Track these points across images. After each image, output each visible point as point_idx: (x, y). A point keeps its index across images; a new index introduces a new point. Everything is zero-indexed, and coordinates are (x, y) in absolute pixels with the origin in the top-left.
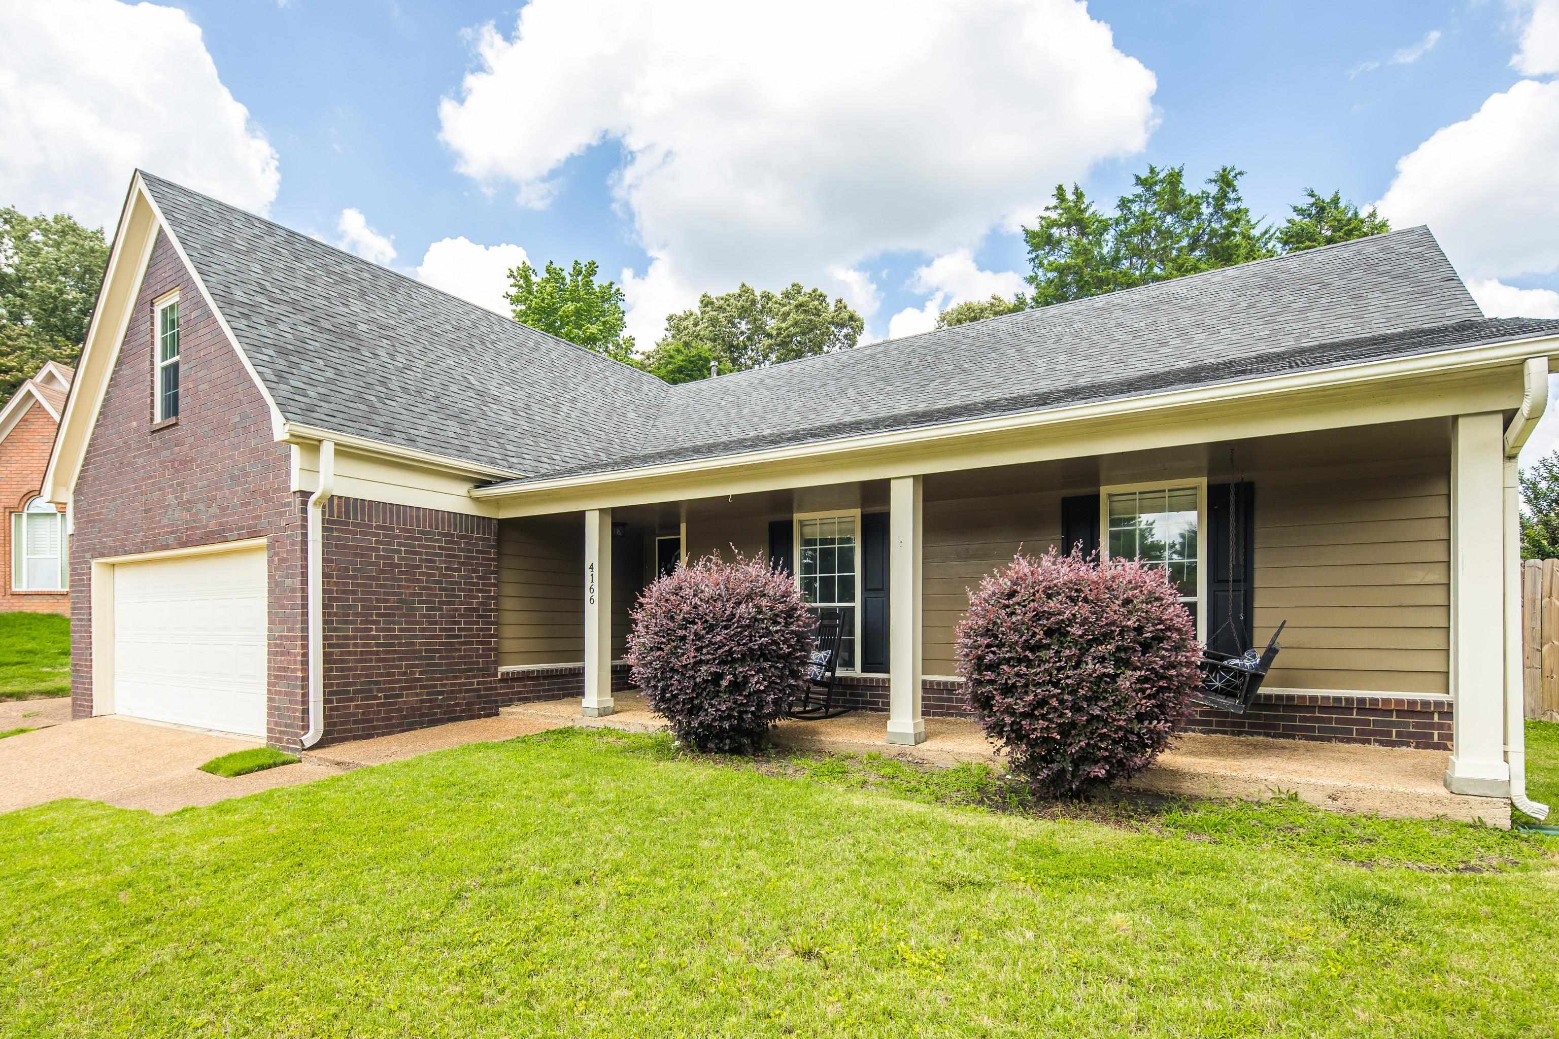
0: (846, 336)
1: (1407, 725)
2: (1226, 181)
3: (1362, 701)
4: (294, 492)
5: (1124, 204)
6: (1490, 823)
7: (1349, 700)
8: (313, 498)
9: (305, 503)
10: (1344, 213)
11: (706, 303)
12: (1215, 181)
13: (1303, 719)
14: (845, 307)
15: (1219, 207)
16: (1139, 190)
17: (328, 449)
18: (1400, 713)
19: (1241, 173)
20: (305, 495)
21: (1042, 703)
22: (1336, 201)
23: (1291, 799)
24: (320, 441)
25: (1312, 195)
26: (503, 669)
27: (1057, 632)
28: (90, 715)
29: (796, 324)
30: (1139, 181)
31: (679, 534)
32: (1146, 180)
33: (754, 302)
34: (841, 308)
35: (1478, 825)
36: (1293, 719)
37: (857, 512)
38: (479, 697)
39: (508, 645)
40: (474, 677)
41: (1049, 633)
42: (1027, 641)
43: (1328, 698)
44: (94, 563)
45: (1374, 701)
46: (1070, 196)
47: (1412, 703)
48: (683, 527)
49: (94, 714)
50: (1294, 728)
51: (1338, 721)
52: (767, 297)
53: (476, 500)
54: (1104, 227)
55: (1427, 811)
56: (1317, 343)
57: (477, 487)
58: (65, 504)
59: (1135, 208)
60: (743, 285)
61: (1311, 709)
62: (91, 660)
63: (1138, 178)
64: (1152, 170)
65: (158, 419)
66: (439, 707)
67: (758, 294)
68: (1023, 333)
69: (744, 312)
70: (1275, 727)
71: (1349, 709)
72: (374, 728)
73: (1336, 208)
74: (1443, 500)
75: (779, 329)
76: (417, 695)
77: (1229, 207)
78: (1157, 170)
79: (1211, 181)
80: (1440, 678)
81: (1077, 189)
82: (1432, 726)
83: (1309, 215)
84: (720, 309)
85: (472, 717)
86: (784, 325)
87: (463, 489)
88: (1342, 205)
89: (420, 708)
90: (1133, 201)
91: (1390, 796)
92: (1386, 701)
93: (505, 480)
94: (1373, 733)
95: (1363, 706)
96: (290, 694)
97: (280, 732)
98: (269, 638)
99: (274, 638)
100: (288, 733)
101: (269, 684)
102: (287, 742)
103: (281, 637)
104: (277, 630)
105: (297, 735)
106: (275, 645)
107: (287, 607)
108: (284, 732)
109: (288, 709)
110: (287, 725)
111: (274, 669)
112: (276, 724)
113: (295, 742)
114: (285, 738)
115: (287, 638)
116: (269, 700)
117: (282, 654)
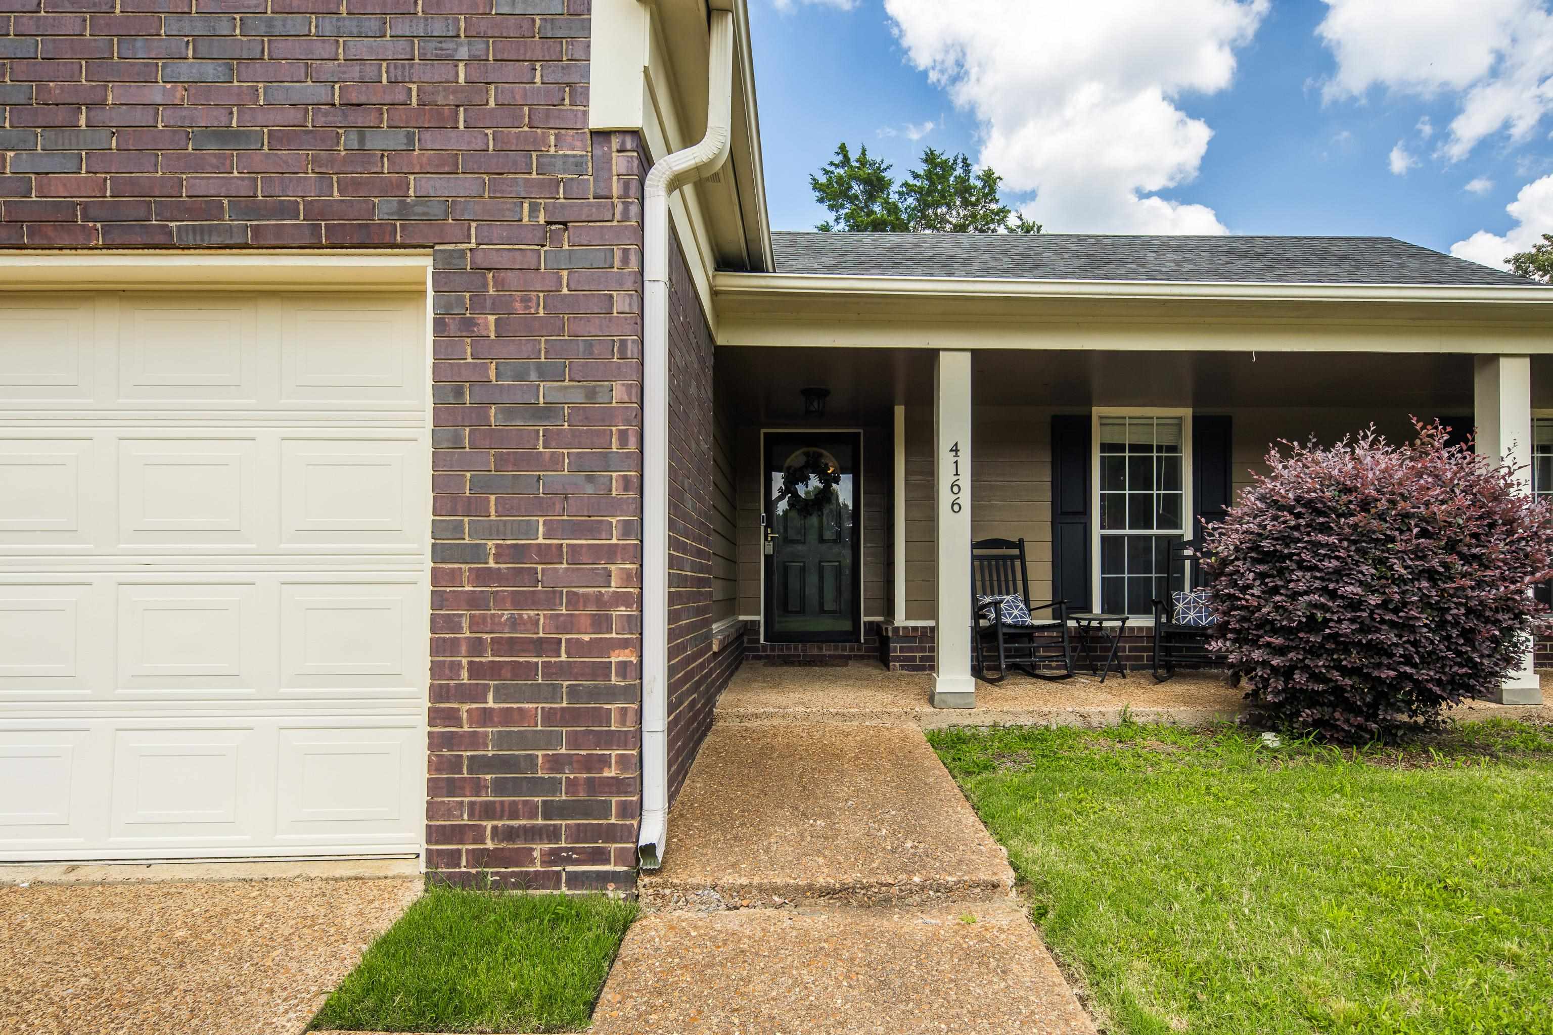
4: (602, 135)
8: (662, 171)
9: (644, 172)
20: (647, 150)
40: (706, 651)
48: (900, 412)
53: (714, 295)
57: (719, 268)
87: (709, 261)
96: (569, 717)
97: (510, 834)
98: (439, 554)
99: (476, 553)
100: (553, 834)
101: (437, 693)
102: (553, 857)
103: (519, 553)
104: (493, 531)
105: (611, 834)
106: (483, 576)
107: (555, 462)
108: (533, 834)
109: (556, 763)
110: (549, 811)
111: (476, 647)
112: (488, 811)
113: (600, 856)
114: (539, 849)
115: (548, 555)
116: (436, 742)
117: (519, 601)
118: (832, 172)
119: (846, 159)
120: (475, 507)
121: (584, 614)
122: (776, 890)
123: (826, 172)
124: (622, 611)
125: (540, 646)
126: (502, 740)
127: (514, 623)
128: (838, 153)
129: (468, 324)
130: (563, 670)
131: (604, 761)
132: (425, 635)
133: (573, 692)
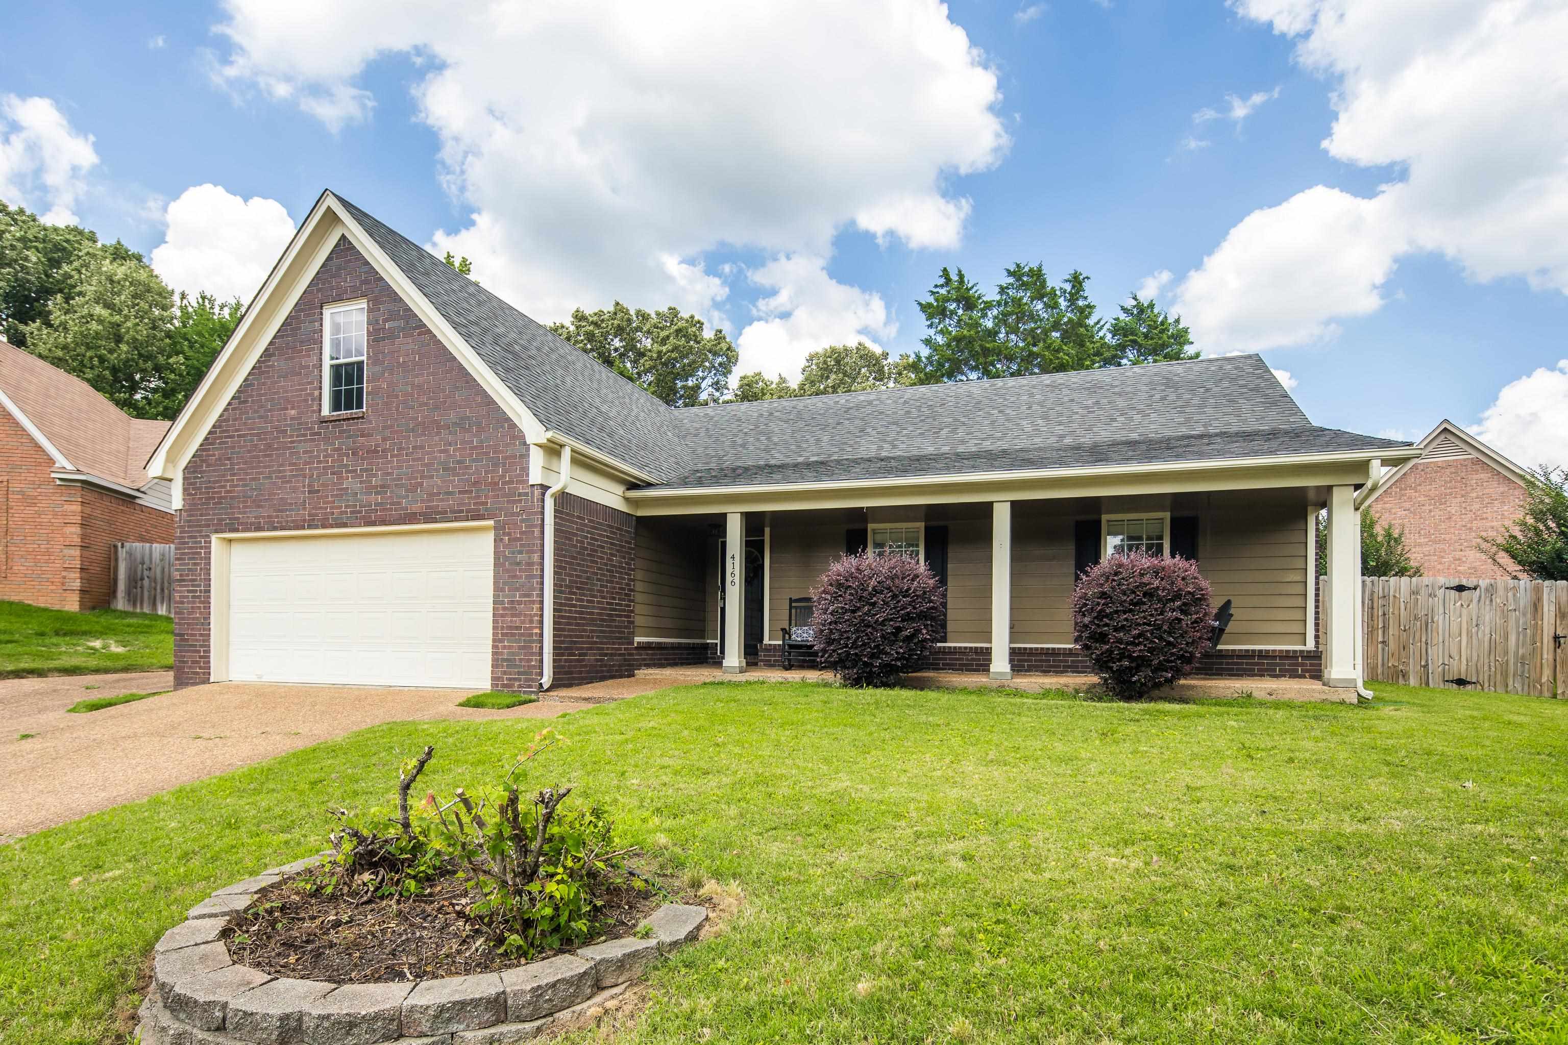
0: (720, 364)
1: (1284, 664)
2: (1077, 281)
3: (1260, 651)
4: (533, 486)
5: (1003, 290)
6: (1348, 701)
7: (1254, 651)
8: (549, 493)
9: (543, 494)
10: (1157, 316)
11: (579, 317)
12: (1070, 281)
13: (1228, 664)
14: (724, 338)
15: (1072, 300)
16: (1011, 280)
17: (566, 454)
18: (1281, 658)
19: (1088, 278)
20: (545, 488)
21: (1140, 635)
22: (1151, 306)
23: (1248, 696)
24: (562, 446)
25: (1135, 298)
26: (637, 639)
27: (1149, 594)
28: (206, 681)
29: (675, 349)
30: (1010, 273)
31: (763, 536)
32: (1014, 272)
33: (629, 321)
34: (720, 338)
35: (1343, 703)
36: (1222, 663)
37: (922, 525)
38: (625, 660)
39: (639, 620)
40: (623, 644)
41: (1145, 595)
42: (1131, 600)
43: (1241, 650)
44: (214, 538)
45: (1267, 651)
46: (954, 277)
47: (1287, 651)
48: (767, 531)
49: (212, 680)
50: (1222, 669)
51: (1247, 664)
52: (644, 317)
53: (627, 499)
54: (989, 305)
55: (1318, 697)
56: (1218, 431)
57: (628, 489)
58: (170, 480)
59: (1011, 292)
60: (617, 304)
61: (1232, 657)
62: (210, 629)
63: (1008, 271)
64: (1018, 266)
65: (326, 411)
66: (606, 666)
67: (632, 312)
68: (997, 398)
69: (619, 331)
70: (1211, 669)
71: (1253, 657)
72: (574, 679)
73: (1152, 311)
74: (1304, 532)
75: (659, 352)
76: (595, 655)
77: (1081, 303)
78: (1022, 265)
79: (1066, 281)
80: (1301, 637)
81: (960, 271)
82: (1298, 665)
83: (1132, 314)
84: (595, 324)
85: (621, 677)
86: (664, 349)
87: (619, 489)
88: (1156, 311)
89: (596, 666)
90: (1007, 288)
91: (1299, 691)
92: (1274, 651)
93: (649, 485)
94: (1267, 670)
95: (1262, 655)
96: (523, 648)
97: (510, 679)
98: (495, 603)
99: (503, 602)
100: (520, 680)
101: (494, 641)
102: (520, 686)
103: (512, 602)
104: (507, 596)
105: (533, 680)
106: (505, 609)
107: (521, 577)
108: (515, 679)
109: (521, 660)
110: (519, 673)
111: (502, 628)
112: (505, 673)
113: (530, 686)
114: (517, 684)
115: (520, 603)
116: (494, 654)
117: (513, 615)
118: (938, 293)
119: (948, 281)
120: (502, 590)
121: (527, 619)
122: (572, 697)
123: (933, 293)
124: (536, 618)
125: (518, 628)
126: (509, 654)
127: (511, 621)
128: (941, 276)
129: (502, 540)
130: (522, 635)
131: (532, 660)
132: (491, 625)
133: (524, 641)
